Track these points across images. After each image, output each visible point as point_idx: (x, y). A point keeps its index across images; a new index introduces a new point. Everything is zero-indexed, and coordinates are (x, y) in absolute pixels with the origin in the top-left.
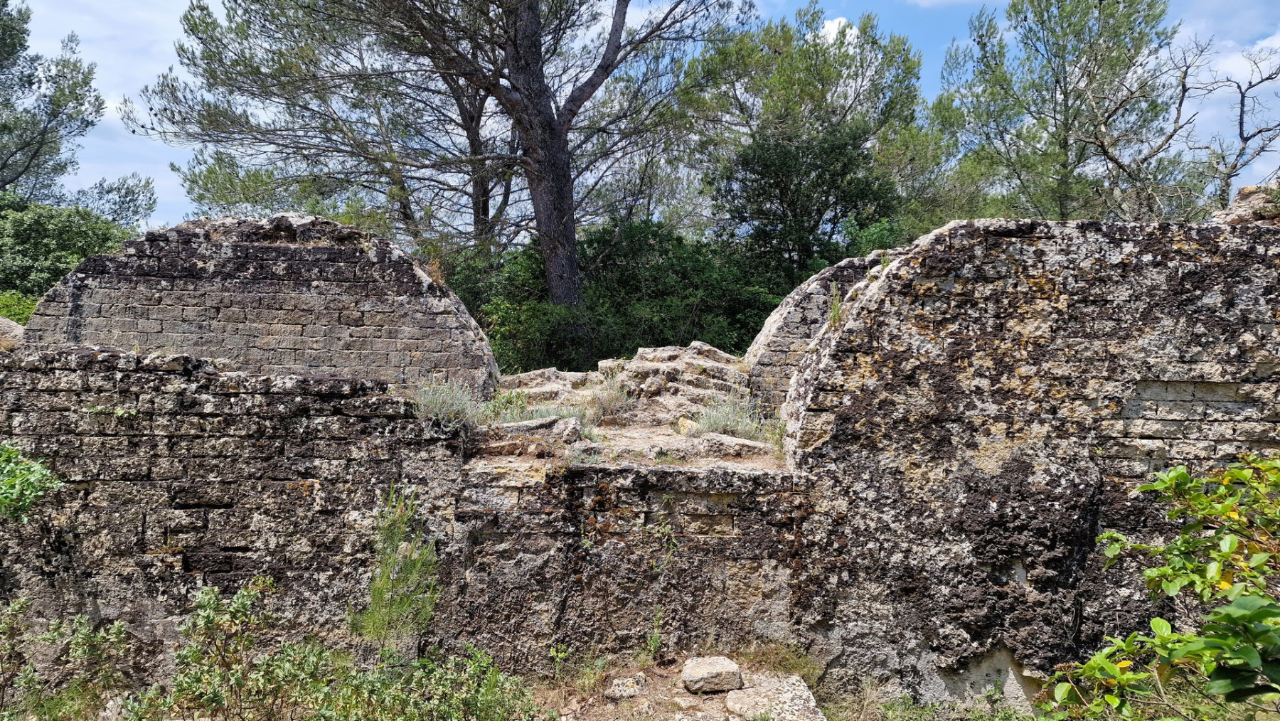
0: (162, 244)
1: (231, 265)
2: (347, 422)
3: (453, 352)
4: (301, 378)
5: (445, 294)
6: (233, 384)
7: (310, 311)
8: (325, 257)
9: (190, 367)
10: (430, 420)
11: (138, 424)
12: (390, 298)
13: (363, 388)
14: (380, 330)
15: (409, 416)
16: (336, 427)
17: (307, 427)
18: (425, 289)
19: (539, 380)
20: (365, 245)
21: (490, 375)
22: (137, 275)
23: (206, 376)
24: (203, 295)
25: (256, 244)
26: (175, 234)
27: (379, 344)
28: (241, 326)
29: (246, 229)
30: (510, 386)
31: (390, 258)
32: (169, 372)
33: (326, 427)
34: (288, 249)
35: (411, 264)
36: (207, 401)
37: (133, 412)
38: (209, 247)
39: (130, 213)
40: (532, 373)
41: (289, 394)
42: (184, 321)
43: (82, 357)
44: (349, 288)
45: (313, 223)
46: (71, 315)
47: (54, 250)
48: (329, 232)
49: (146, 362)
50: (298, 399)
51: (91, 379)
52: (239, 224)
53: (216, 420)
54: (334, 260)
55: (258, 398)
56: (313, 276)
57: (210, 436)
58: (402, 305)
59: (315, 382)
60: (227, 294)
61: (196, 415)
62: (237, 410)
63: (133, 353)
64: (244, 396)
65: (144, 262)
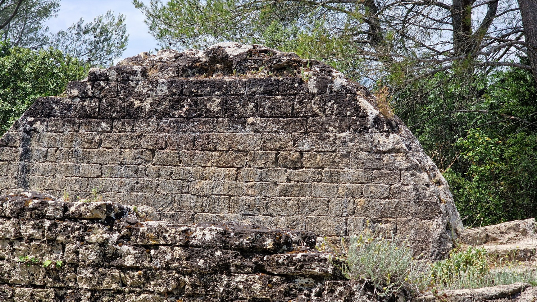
0: (103, 84)
1: (166, 103)
2: (270, 281)
3: (403, 199)
4: (221, 229)
5: (393, 128)
6: (153, 234)
7: (245, 152)
8: (261, 89)
9: (112, 215)
10: (362, 282)
11: (64, 275)
12: (331, 135)
13: (288, 243)
14: (320, 173)
15: (337, 276)
16: (257, 286)
17: (228, 285)
18: (370, 123)
19: (512, 234)
20: (304, 74)
21: (448, 227)
22: (80, 117)
23: (127, 225)
24: (139, 136)
25: (191, 79)
26: (114, 72)
27: (319, 189)
28: (175, 169)
29: (182, 63)
30: (473, 241)
31: (331, 88)
32: (93, 220)
33: (248, 286)
34: (222, 82)
35: (355, 95)
36: (128, 253)
37: (59, 263)
38: (146, 84)
39: (104, 53)
40: (503, 226)
41: (209, 247)
42: (121, 164)
43: (15, 204)
44: (287, 124)
45: (250, 53)
46: (21, 160)
47: (30, 94)
48: (267, 62)
49: (72, 209)
50: (218, 253)
51: (23, 227)
52: (176, 58)
53: (136, 274)
54: (269, 93)
55: (178, 251)
56: (249, 112)
57: (130, 292)
58: (344, 143)
59: (236, 234)
60: (162, 135)
61: (117, 268)
62: (157, 264)
63: (62, 200)
64: (163, 248)
65: (86, 103)
